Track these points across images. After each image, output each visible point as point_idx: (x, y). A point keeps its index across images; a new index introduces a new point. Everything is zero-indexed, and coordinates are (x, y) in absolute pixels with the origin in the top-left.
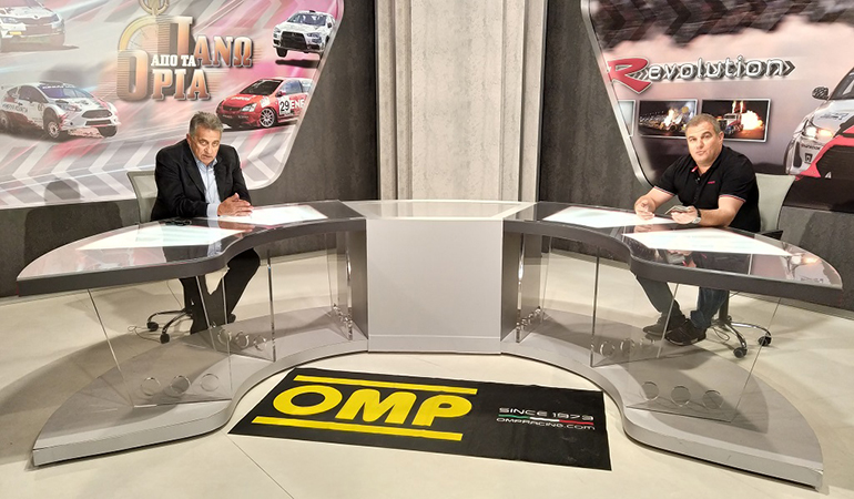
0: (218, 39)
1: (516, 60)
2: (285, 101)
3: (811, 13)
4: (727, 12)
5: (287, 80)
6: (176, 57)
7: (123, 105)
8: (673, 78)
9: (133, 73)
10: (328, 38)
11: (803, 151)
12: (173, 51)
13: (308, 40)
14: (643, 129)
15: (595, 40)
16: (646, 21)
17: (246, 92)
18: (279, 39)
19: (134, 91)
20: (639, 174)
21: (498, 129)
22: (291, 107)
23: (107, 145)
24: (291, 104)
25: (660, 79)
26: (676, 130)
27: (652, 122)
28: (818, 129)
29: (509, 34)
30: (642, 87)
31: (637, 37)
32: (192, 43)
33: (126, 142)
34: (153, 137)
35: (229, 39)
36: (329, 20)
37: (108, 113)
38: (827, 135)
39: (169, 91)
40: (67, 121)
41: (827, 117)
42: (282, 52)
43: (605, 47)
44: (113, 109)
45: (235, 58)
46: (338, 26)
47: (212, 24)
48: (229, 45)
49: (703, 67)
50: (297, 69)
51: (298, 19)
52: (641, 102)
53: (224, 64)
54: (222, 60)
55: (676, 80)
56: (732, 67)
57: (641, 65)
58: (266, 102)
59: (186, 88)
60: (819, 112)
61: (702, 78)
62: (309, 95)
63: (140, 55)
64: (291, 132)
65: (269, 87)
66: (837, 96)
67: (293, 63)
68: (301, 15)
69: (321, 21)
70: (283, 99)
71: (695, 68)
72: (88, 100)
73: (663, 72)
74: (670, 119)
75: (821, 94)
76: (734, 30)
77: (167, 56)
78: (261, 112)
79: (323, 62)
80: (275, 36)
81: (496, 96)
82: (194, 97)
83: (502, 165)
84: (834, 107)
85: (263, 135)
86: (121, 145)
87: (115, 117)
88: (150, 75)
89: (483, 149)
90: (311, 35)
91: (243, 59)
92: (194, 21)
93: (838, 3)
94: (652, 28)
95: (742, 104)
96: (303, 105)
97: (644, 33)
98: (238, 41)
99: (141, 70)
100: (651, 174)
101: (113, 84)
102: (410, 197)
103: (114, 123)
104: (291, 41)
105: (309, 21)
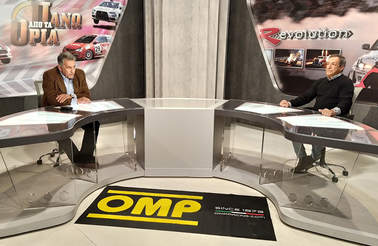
0: (63, 14)
1: (214, 28)
2: (98, 46)
3: (362, 7)
4: (320, 6)
5: (99, 36)
6: (41, 23)
7: (14, 47)
8: (292, 38)
9: (19, 31)
10: (120, 15)
11: (357, 75)
12: (40, 19)
13: (110, 15)
14: (277, 63)
15: (253, 18)
16: (279, 9)
17: (78, 41)
18: (95, 14)
19: (20, 40)
20: (275, 86)
21: (205, 62)
22: (101, 50)
23: (6, 68)
24: (101, 48)
25: (286, 39)
26: (293, 64)
27: (282, 59)
28: (365, 64)
29: (211, 15)
30: (277, 42)
31: (274, 18)
32: (50, 16)
33: (15, 67)
34: (29, 64)
35: (69, 14)
36: (120, 6)
37: (6, 52)
38: (369, 67)
39: (38, 40)
41: (369, 58)
42: (96, 21)
43: (258, 22)
44: (9, 50)
45: (72, 24)
46: (125, 9)
47: (60, 6)
48: (69, 17)
49: (307, 33)
50: (104, 30)
51: (105, 4)
52: (276, 50)
53: (67, 27)
54: (66, 25)
55: (294, 39)
56: (322, 33)
57: (276, 31)
58: (88, 47)
59: (47, 39)
60: (365, 56)
61: (307, 38)
62: (110, 44)
63: (23, 21)
64: (101, 62)
65: (90, 39)
66: (374, 48)
67: (102, 27)
68: (106, 3)
69: (116, 6)
70: (97, 45)
71: (303, 33)
73: (287, 35)
74: (291, 58)
75: (366, 47)
76: (323, 15)
77: (37, 22)
78: (86, 52)
79: (117, 27)
80: (93, 13)
81: (204, 45)
82: (51, 44)
83: (207, 80)
84: (372, 54)
85: (87, 63)
86: (12, 68)
87: (10, 54)
88: (28, 32)
89: (198, 72)
90: (111, 13)
91: (77, 25)
92: (51, 5)
93: (375, 2)
94: (282, 14)
95: (326, 52)
96: (107, 48)
97: (277, 16)
98: (74, 15)
99: (23, 29)
100: (281, 86)
101: (8, 37)
102: (161, 96)
103: (9, 57)
104: (100, 16)
105: (110, 6)
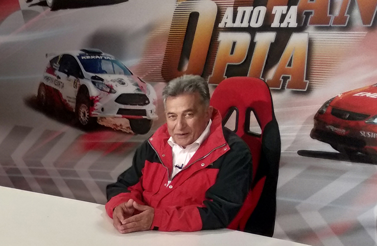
19: (185, 68)
37: (143, 99)
40: (98, 106)
44: (152, 95)
53: (358, 22)
54: (356, 13)
59: (268, 68)
72: (125, 78)
77: (248, 9)
82: (277, 86)
88: (213, 43)
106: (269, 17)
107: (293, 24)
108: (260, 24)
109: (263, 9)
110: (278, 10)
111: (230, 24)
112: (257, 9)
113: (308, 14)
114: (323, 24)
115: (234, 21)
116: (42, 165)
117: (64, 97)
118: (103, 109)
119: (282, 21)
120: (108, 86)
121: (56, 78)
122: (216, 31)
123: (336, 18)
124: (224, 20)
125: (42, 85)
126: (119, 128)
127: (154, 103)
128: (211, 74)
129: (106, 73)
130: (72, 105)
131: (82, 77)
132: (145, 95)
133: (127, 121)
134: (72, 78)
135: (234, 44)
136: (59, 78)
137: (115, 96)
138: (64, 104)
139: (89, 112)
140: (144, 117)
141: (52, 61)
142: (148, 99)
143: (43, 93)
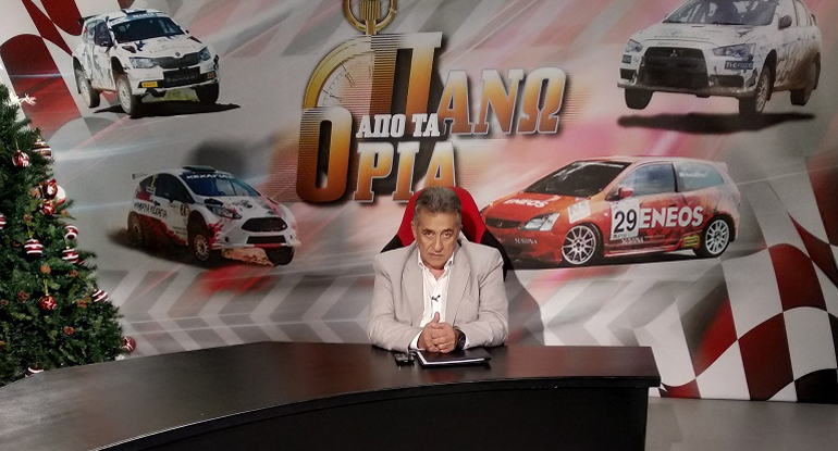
106: (409, 126)
107: (436, 133)
108: (401, 133)
109: (402, 118)
110: (418, 119)
111: (368, 134)
112: (396, 117)
113: (449, 122)
114: (465, 132)
115: (372, 131)
116: (151, 318)
117: (170, 228)
118: (227, 239)
119: (423, 130)
120: (230, 211)
121: (152, 204)
122: (354, 142)
123: (477, 126)
124: (361, 130)
125: (132, 215)
126: (252, 260)
127: (293, 227)
128: (355, 189)
129: (225, 195)
130: (183, 237)
131: (192, 202)
132: (280, 219)
133: (263, 251)
134: (178, 203)
135: (377, 155)
136: (157, 204)
137: (242, 222)
138: (170, 236)
139: (209, 244)
140: (283, 244)
141: (144, 184)
142: (285, 223)
143: (136, 225)
